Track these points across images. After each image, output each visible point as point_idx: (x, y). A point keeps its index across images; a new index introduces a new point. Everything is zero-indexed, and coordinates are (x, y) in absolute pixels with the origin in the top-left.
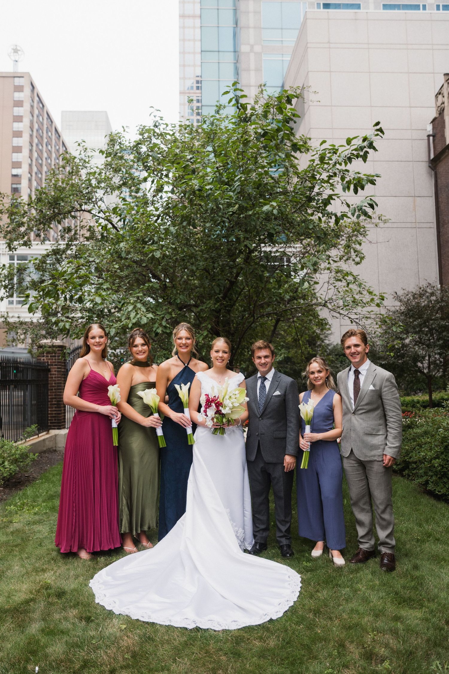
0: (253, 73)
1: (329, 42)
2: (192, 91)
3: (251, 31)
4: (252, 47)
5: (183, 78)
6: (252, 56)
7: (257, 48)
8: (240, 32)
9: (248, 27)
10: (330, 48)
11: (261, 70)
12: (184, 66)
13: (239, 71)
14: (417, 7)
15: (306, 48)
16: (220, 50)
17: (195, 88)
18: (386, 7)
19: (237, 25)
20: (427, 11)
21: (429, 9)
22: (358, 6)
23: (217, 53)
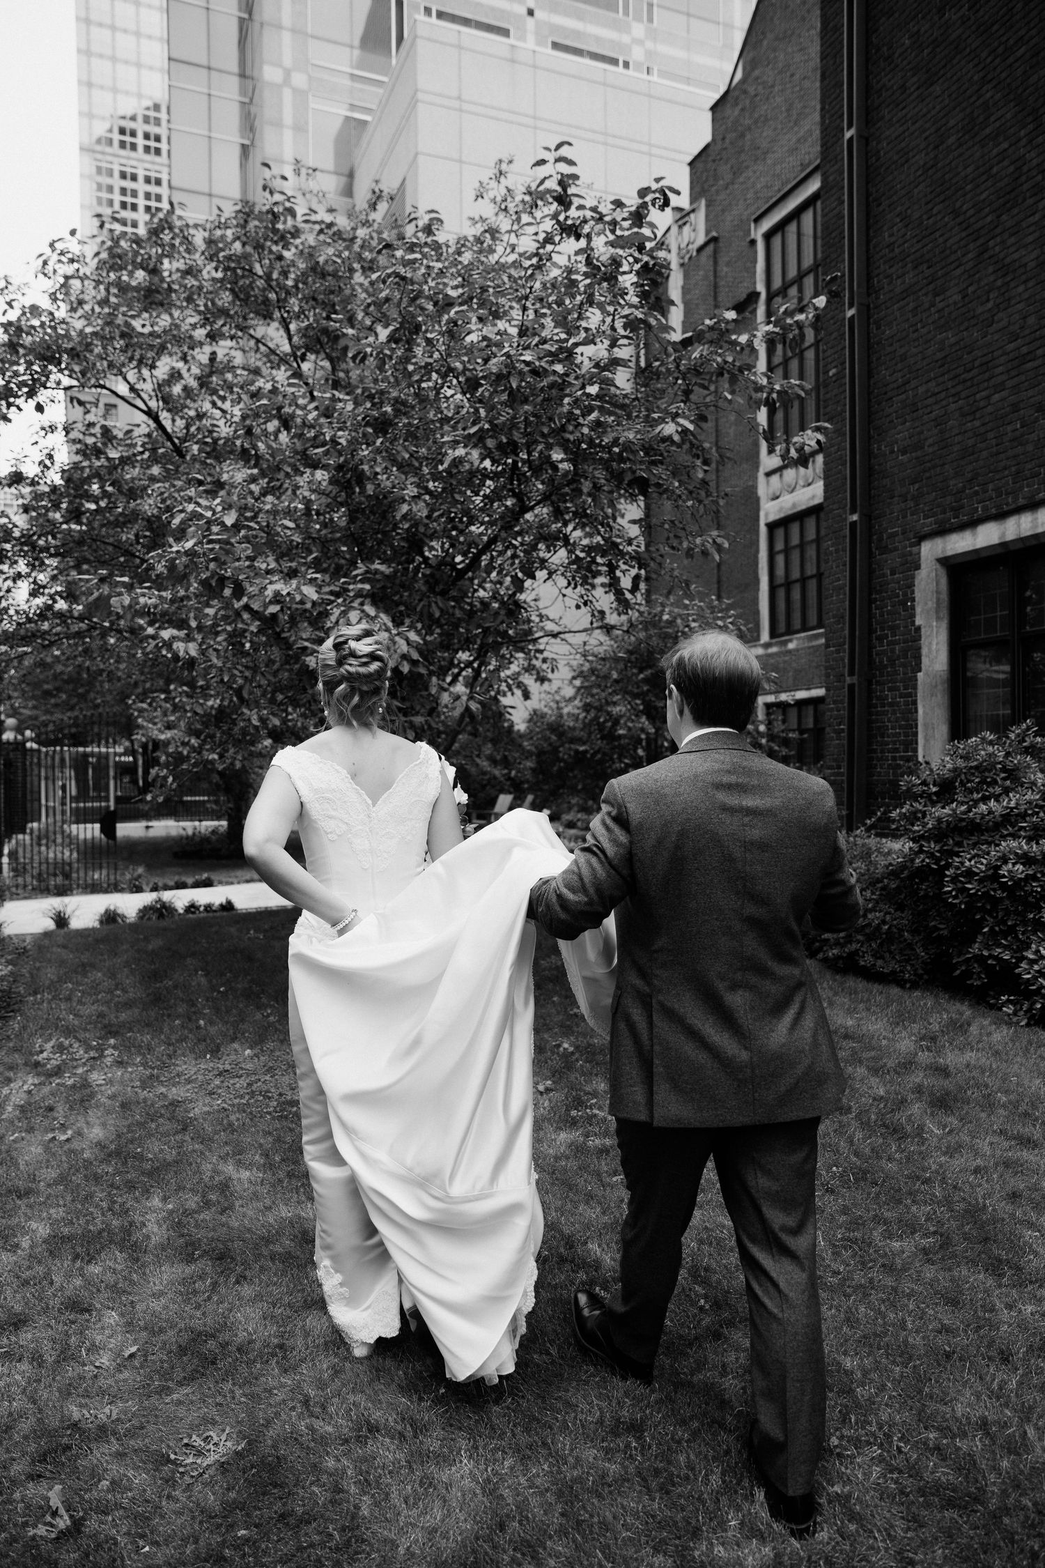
0: (288, 135)
1: (459, 98)
2: (108, 150)
3: (287, 37)
4: (287, 73)
5: (88, 115)
6: (287, 94)
7: (299, 80)
8: (261, 33)
9: (280, 27)
10: (461, 110)
11: (307, 131)
12: (90, 85)
13: (257, 123)
14: (614, 62)
15: (413, 103)
16: (213, 65)
17: (116, 144)
18: (556, 46)
19: (250, 14)
20: (630, 72)
21: (634, 70)
22: (505, 32)
23: (205, 71)
